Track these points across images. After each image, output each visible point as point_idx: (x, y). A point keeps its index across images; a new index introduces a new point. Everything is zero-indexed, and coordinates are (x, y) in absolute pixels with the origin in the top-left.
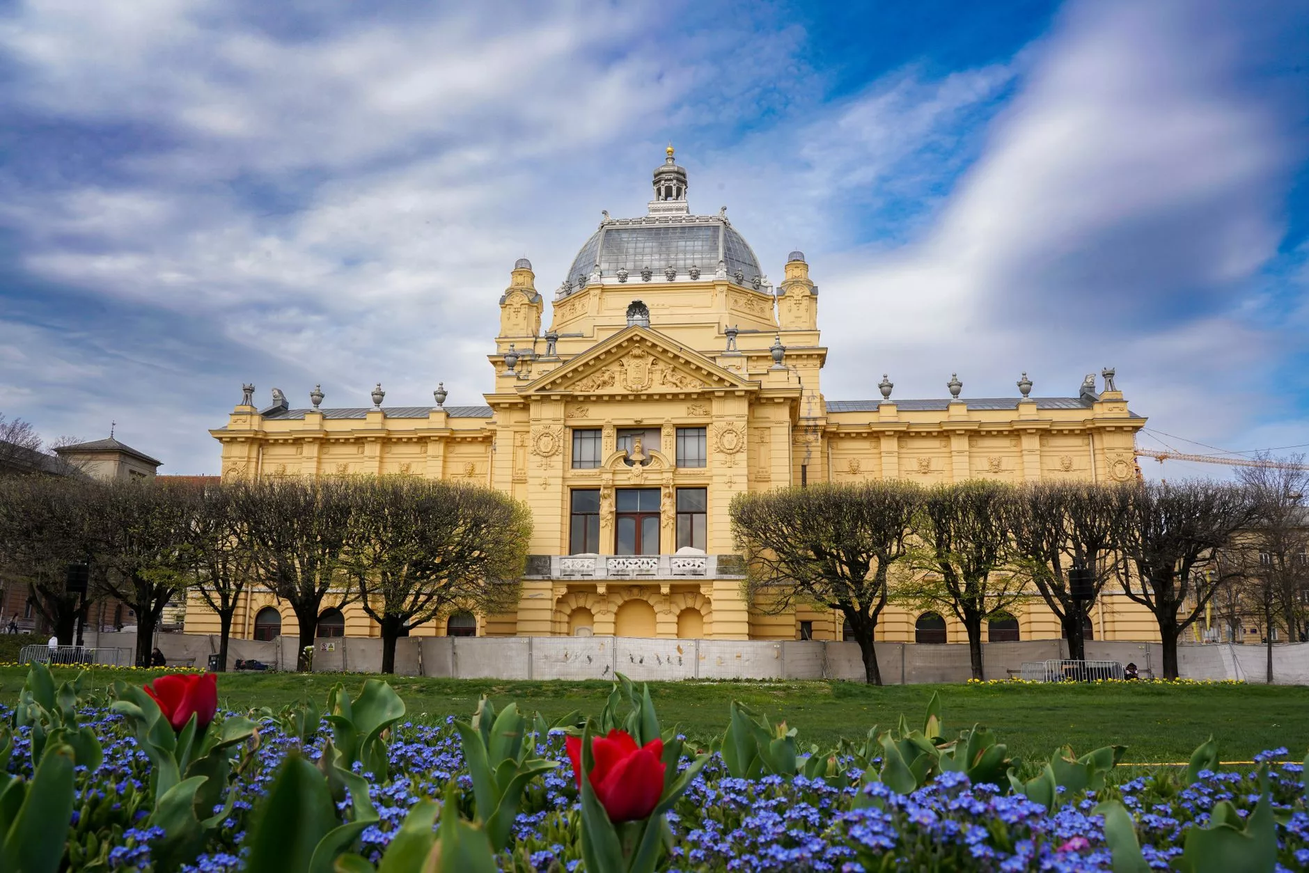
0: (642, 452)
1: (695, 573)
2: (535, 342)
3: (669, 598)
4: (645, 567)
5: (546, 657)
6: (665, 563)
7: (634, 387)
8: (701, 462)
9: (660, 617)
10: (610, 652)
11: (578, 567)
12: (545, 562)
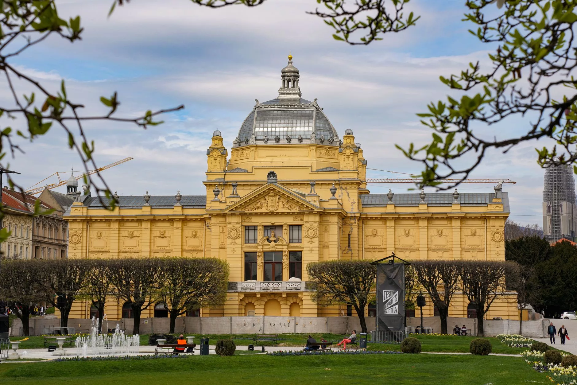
0: (275, 236)
1: (296, 289)
2: (225, 175)
3: (286, 299)
4: (276, 286)
5: (237, 325)
6: (284, 284)
7: (271, 209)
8: (299, 241)
9: (282, 306)
10: (262, 322)
11: (248, 287)
12: (235, 285)
